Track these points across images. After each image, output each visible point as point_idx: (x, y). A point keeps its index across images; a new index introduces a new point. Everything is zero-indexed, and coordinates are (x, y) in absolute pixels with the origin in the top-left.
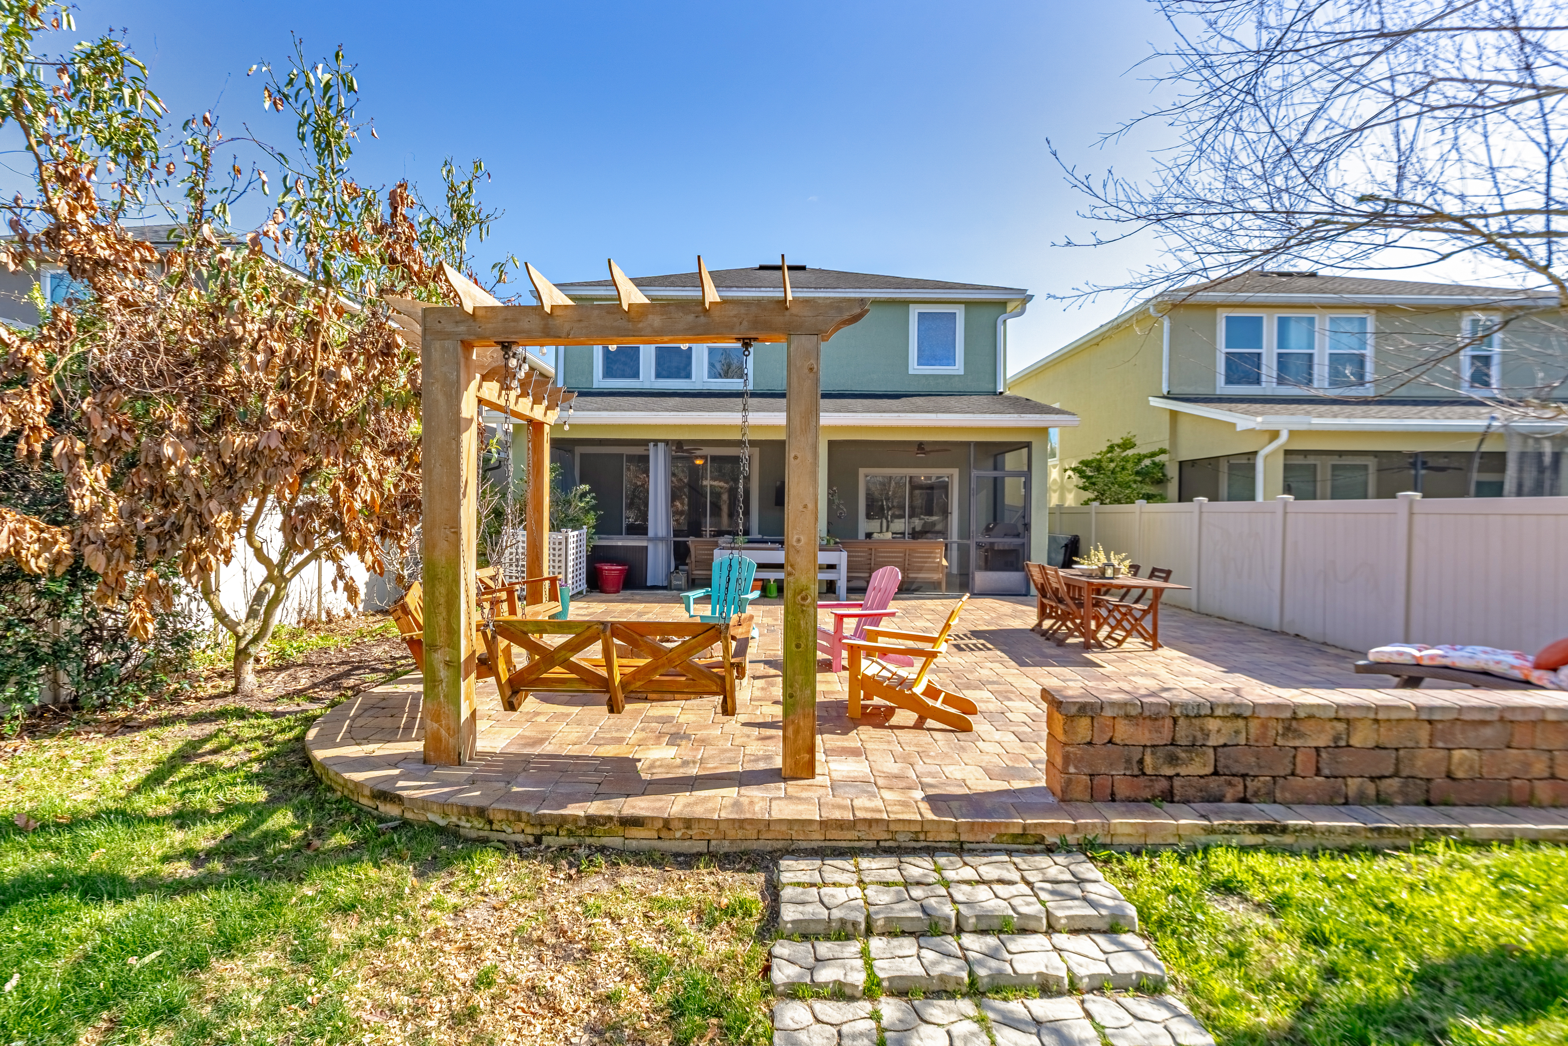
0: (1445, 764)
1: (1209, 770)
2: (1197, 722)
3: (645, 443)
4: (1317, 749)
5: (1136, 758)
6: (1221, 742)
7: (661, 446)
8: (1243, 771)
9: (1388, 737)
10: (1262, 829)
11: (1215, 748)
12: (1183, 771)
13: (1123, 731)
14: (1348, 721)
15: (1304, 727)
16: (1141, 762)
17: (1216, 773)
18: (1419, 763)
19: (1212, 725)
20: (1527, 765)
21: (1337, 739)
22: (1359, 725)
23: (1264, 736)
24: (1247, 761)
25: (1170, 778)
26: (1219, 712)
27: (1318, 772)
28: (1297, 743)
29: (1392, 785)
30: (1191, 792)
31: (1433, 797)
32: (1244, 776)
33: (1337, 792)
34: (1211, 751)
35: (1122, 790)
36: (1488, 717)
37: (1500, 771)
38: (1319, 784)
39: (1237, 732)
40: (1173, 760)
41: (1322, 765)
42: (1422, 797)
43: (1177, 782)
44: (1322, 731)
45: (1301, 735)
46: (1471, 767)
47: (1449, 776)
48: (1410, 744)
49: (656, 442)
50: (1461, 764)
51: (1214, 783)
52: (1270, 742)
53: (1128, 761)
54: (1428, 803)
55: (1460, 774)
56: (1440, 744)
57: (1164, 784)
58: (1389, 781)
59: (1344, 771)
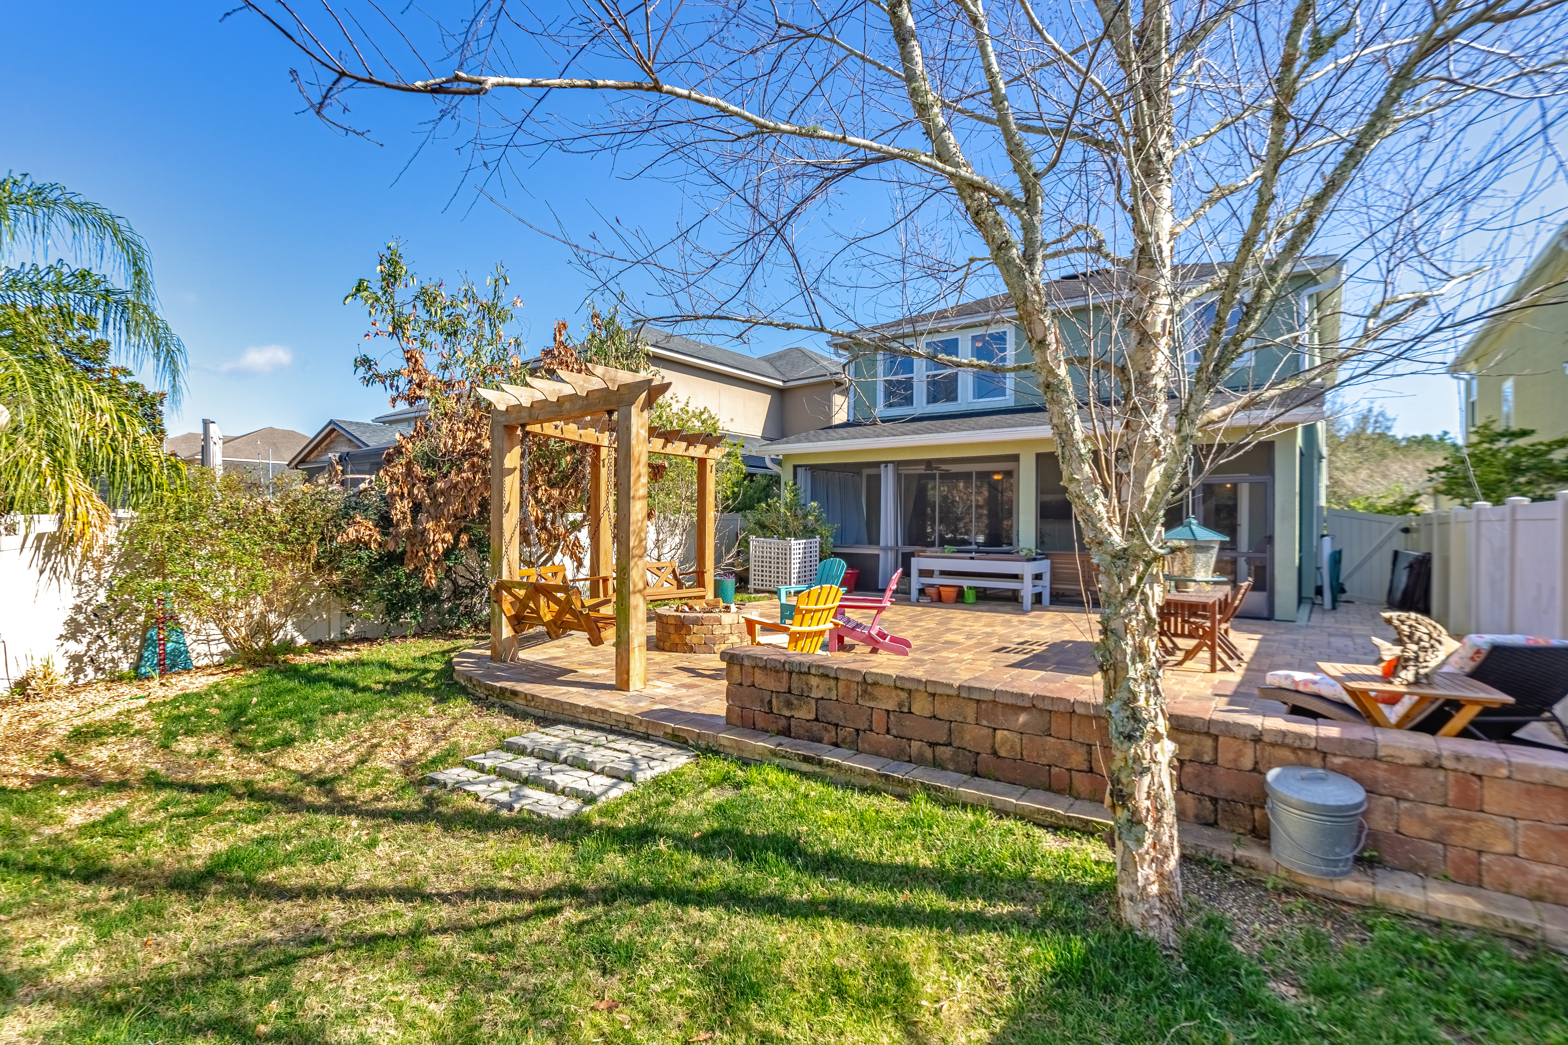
0: (990, 741)
1: (812, 716)
2: (803, 677)
3: (877, 464)
4: (888, 711)
5: (767, 699)
6: (820, 695)
7: (890, 466)
8: (835, 721)
9: (943, 710)
10: (806, 759)
11: (817, 700)
12: (797, 714)
13: (759, 678)
14: (910, 692)
15: (877, 692)
16: (770, 702)
17: (817, 719)
18: (968, 737)
19: (814, 681)
20: (1065, 756)
21: (901, 705)
22: (917, 695)
23: (848, 695)
24: (836, 714)
25: (789, 718)
26: (813, 671)
27: (888, 732)
28: (872, 704)
29: (945, 752)
30: (801, 731)
31: (981, 768)
32: (837, 725)
33: (902, 751)
34: (813, 702)
35: (760, 723)
36: (1020, 703)
37: (1039, 756)
38: (889, 741)
39: (830, 689)
40: (789, 705)
41: (891, 726)
42: (970, 769)
43: (793, 722)
44: (890, 697)
45: (874, 699)
46: (1012, 748)
47: (995, 753)
48: (960, 719)
49: (886, 463)
50: (1003, 744)
51: (816, 727)
52: (853, 701)
53: (762, 701)
54: (976, 774)
55: (1003, 753)
56: (984, 723)
57: (783, 722)
58: (943, 748)
59: (908, 734)
